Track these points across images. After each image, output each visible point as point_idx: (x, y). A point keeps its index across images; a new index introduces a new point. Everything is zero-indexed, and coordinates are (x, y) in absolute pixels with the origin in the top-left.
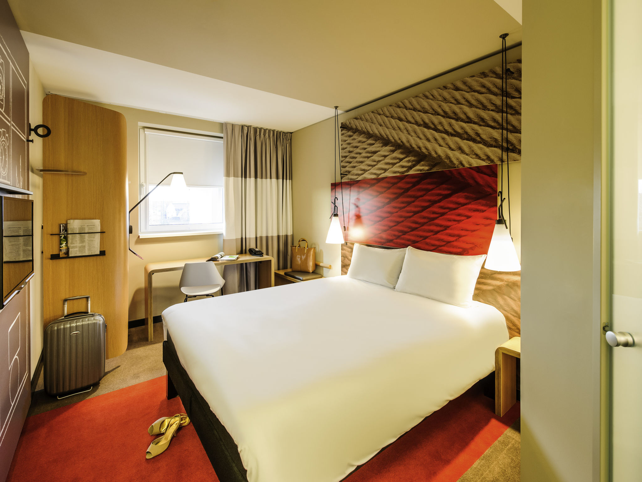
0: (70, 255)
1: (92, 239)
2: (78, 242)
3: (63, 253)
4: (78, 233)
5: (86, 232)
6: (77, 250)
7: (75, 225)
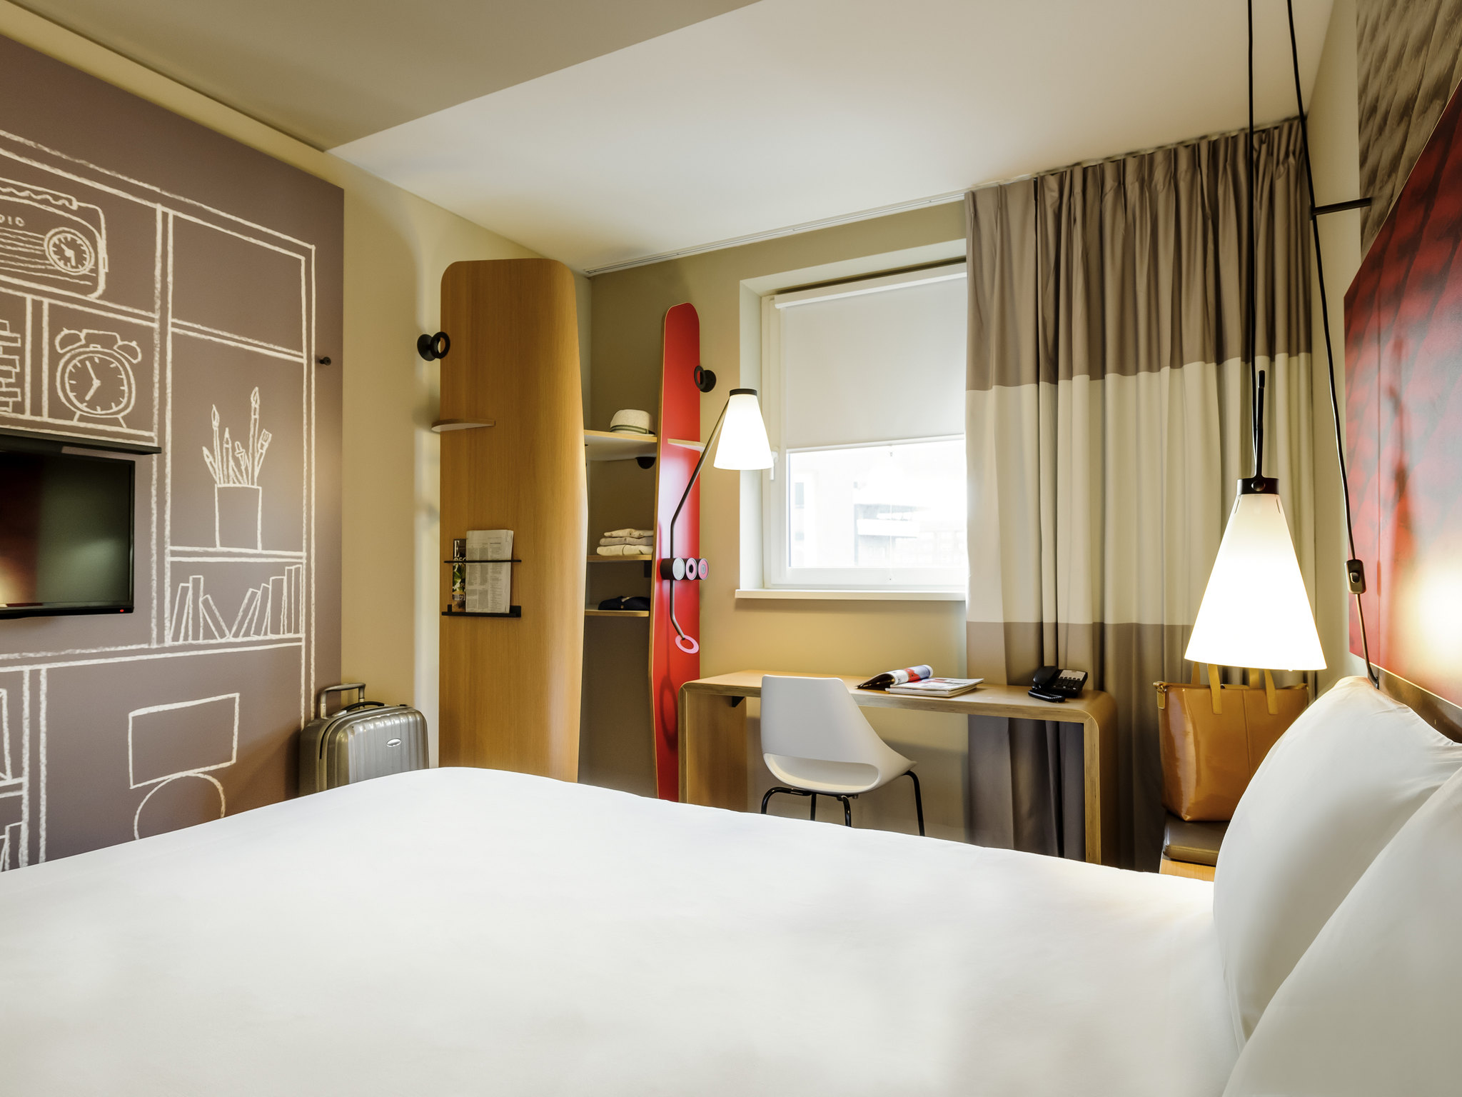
0: (468, 610)
1: (497, 575)
2: (478, 580)
3: (456, 603)
4: (478, 559)
5: (489, 559)
6: (476, 600)
7: (475, 540)
